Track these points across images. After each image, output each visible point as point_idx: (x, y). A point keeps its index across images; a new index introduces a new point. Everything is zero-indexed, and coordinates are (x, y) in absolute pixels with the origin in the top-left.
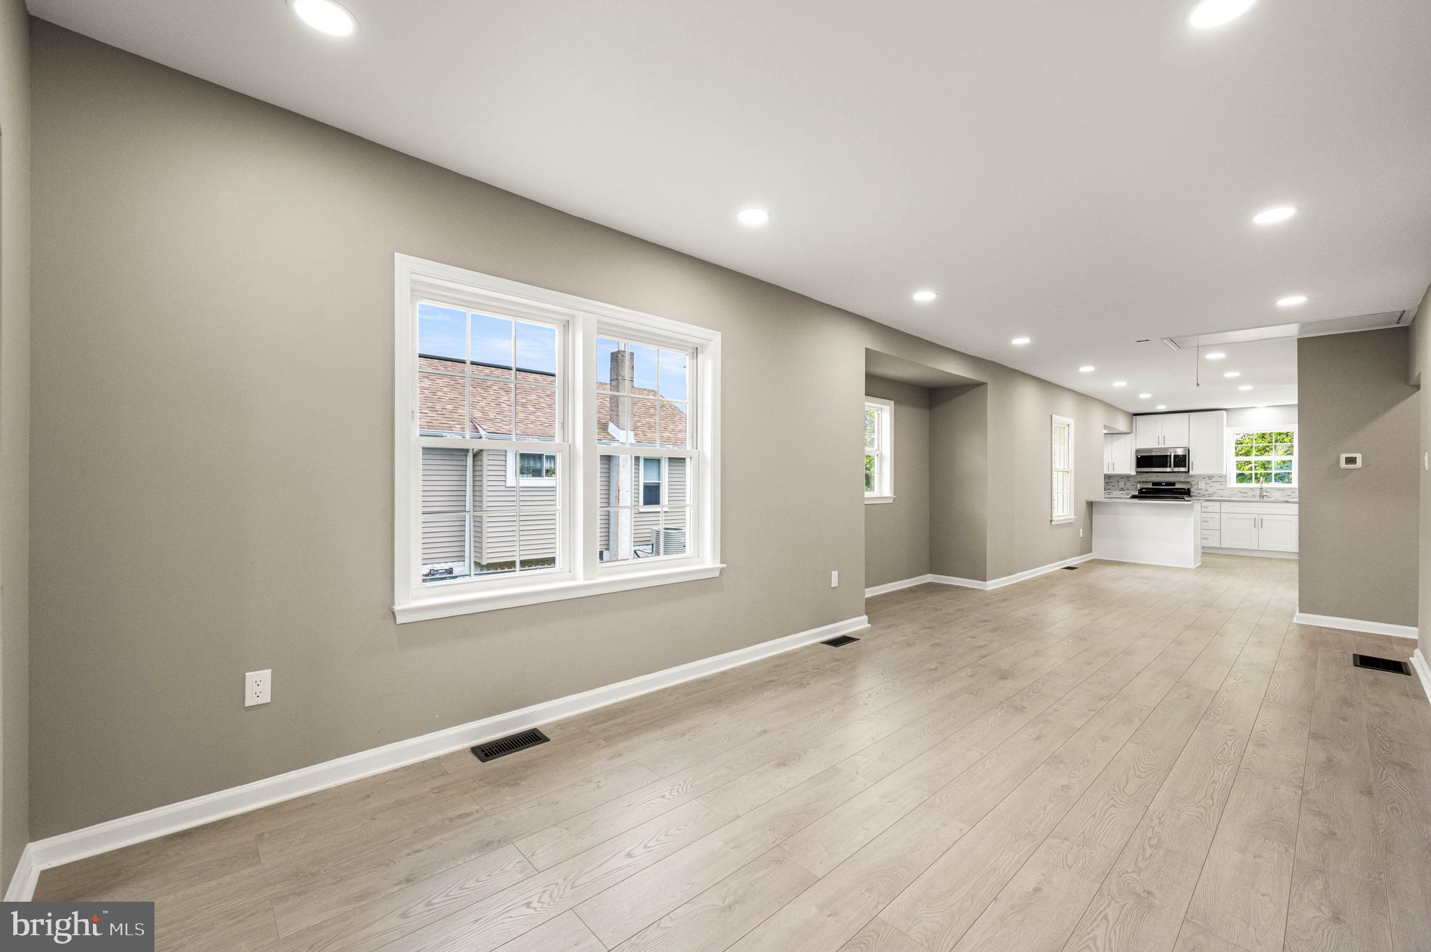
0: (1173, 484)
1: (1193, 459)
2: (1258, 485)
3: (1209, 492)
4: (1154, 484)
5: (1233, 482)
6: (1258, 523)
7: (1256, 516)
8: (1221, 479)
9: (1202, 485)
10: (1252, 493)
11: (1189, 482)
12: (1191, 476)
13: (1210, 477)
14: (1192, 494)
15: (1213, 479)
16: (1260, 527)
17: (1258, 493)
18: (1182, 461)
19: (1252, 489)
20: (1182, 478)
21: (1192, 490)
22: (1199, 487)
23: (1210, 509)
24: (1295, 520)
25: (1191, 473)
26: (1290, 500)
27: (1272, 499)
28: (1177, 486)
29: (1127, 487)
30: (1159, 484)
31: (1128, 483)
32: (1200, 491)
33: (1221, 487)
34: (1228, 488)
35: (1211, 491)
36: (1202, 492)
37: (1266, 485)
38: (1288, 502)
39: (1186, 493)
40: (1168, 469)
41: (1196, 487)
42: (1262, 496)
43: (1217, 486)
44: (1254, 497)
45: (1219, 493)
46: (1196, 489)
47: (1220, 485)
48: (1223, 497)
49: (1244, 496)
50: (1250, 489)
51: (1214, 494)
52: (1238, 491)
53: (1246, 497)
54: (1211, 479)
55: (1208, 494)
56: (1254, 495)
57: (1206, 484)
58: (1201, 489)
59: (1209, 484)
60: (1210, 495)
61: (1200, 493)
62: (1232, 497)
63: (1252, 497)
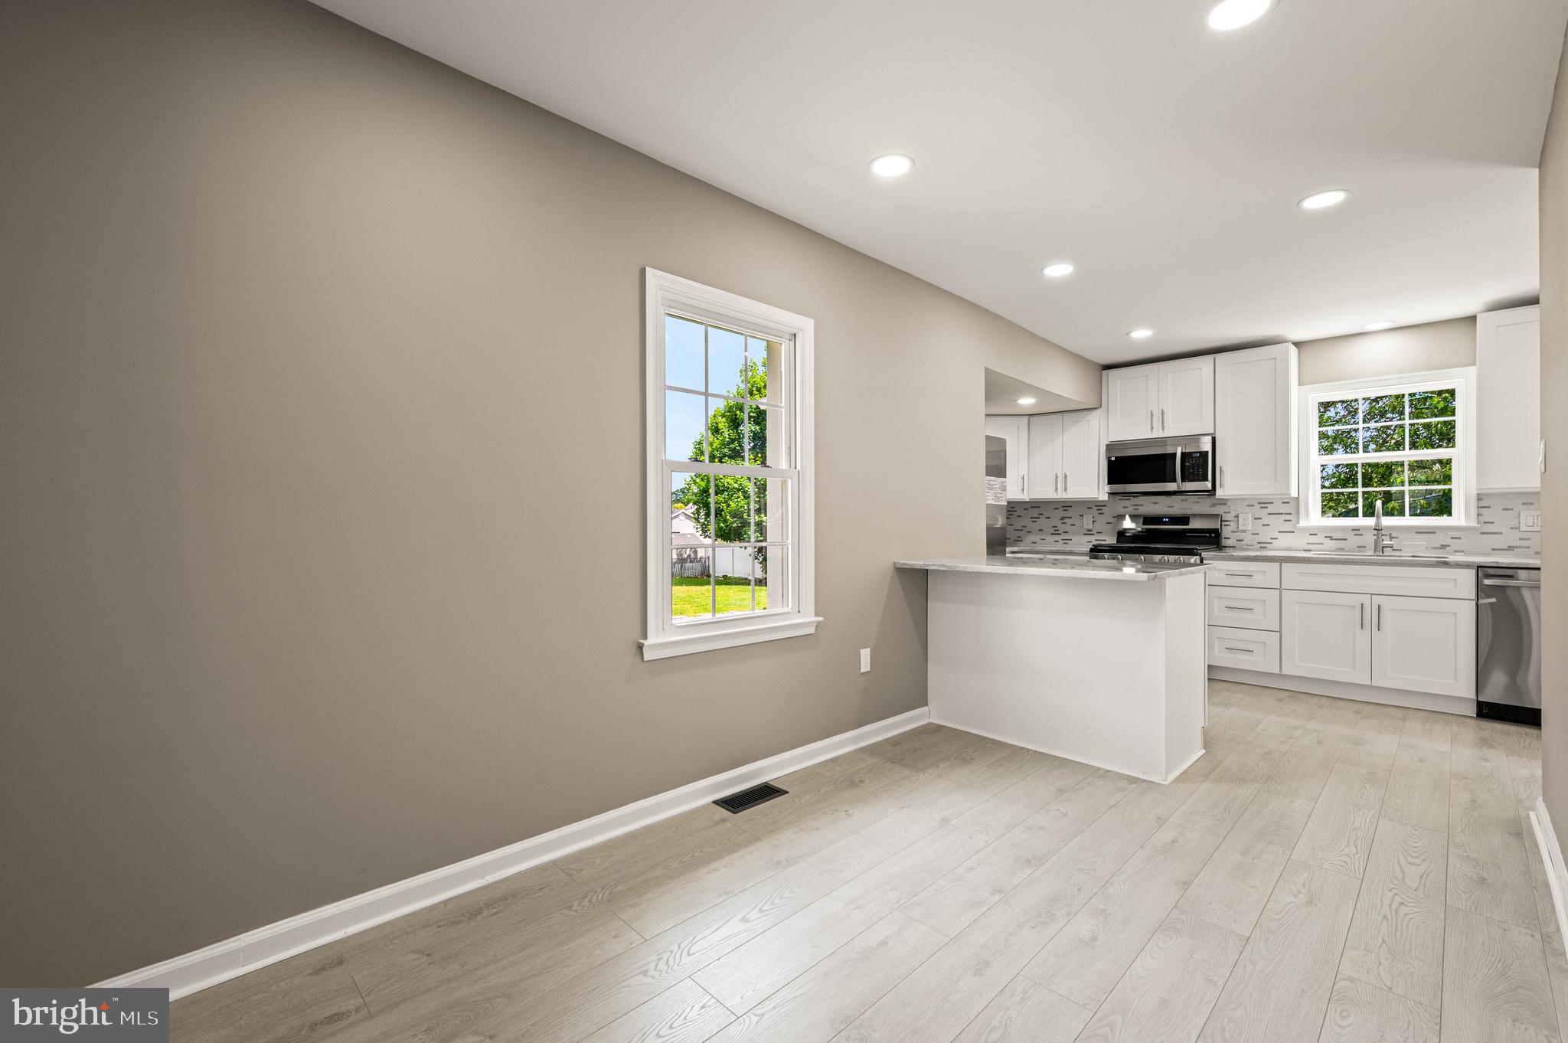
0: (1184, 520)
1: (1223, 460)
2: (1371, 521)
3: (1262, 538)
4: (1147, 520)
5: (1314, 517)
6: (1371, 618)
7: (1366, 599)
8: (1285, 508)
9: (1247, 522)
10: (1358, 541)
11: (1216, 516)
12: (1223, 502)
13: (1264, 504)
14: (1225, 542)
15: (1271, 508)
16: (1375, 628)
17: (1369, 539)
18: (1198, 465)
19: (1356, 530)
20: (1203, 506)
21: (1226, 532)
22: (1241, 528)
23: (1258, 580)
24: (1467, 613)
25: (1219, 493)
26: (1452, 558)
27: (1405, 555)
28: (1195, 524)
29: (1099, 527)
30: (1156, 519)
31: (1099, 518)
32: (1242, 536)
33: (1287, 527)
34: (1305, 529)
35: (1265, 535)
36: (1246, 539)
37: (1387, 521)
38: (1446, 564)
39: (1212, 539)
40: (1171, 487)
41: (1233, 526)
42: (1379, 548)
43: (1277, 523)
44: (1365, 551)
45: (1284, 541)
46: (1232, 532)
47: (1285, 521)
48: (1290, 549)
49: (1342, 549)
50: (1353, 530)
51: (1272, 543)
52: (1326, 537)
53: (1346, 551)
54: (1266, 508)
55: (1258, 543)
56: (1364, 547)
57: (1255, 519)
58: (1245, 531)
59: (1260, 518)
60: (1263, 545)
61: (1242, 541)
62: (1310, 551)
63: (1359, 551)
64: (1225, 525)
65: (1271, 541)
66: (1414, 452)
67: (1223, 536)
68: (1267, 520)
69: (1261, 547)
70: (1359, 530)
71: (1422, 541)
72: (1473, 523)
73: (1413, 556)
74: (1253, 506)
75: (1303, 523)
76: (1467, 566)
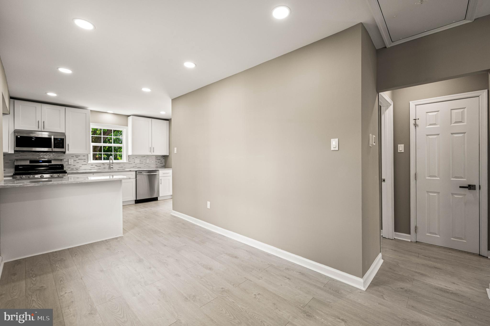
0: (49, 161)
1: (68, 141)
2: (108, 161)
3: (76, 167)
4: (31, 162)
5: (91, 161)
8: (84, 158)
9: (71, 161)
11: (63, 160)
12: (63, 155)
13: (77, 156)
15: (79, 158)
17: (107, 166)
18: (60, 143)
19: (103, 164)
20: (59, 156)
21: (64, 165)
25: (67, 152)
27: (116, 169)
28: (53, 163)
30: (36, 161)
32: (70, 166)
33: (85, 163)
34: (90, 164)
35: (77, 166)
36: (72, 167)
38: (131, 171)
39: (61, 168)
41: (67, 163)
42: (110, 168)
43: (82, 162)
44: (105, 169)
45: (83, 167)
46: (66, 165)
47: (84, 161)
48: (85, 170)
49: (100, 169)
50: (102, 164)
51: (80, 168)
52: (96, 166)
53: (101, 169)
54: (78, 157)
55: (75, 168)
56: (105, 168)
57: (74, 161)
58: (70, 165)
59: (76, 161)
60: (77, 169)
61: (70, 168)
62: (91, 170)
63: (104, 169)
64: (64, 163)
65: (79, 167)
67: (64, 167)
68: (78, 161)
69: (76, 170)
70: (104, 164)
71: (118, 166)
72: (127, 162)
73: (118, 170)
74: (74, 157)
75: (89, 162)
76: (133, 171)
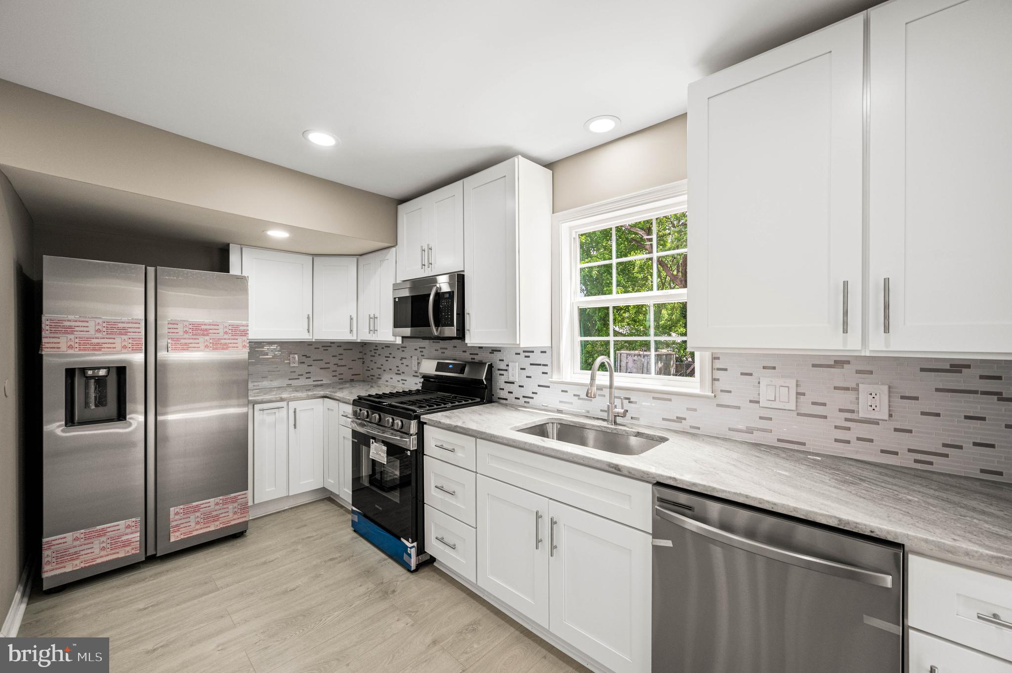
6: (548, 535)
8: (543, 359)
9: (514, 374)
13: (528, 353)
15: (533, 358)
18: (448, 307)
21: (501, 382)
22: (511, 378)
23: (459, 458)
25: (468, 341)
32: (511, 387)
33: (544, 380)
34: (557, 384)
35: (528, 388)
41: (505, 376)
43: (536, 371)
46: (505, 382)
47: (543, 373)
51: (532, 398)
54: (529, 357)
55: (523, 397)
58: (514, 383)
59: (525, 369)
60: (526, 399)
61: (512, 393)
64: (500, 375)
65: (532, 396)
66: (661, 292)
67: (499, 386)
68: (531, 370)
69: (525, 402)
70: (602, 390)
71: (658, 410)
72: (709, 392)
74: (520, 354)
75: (557, 379)
